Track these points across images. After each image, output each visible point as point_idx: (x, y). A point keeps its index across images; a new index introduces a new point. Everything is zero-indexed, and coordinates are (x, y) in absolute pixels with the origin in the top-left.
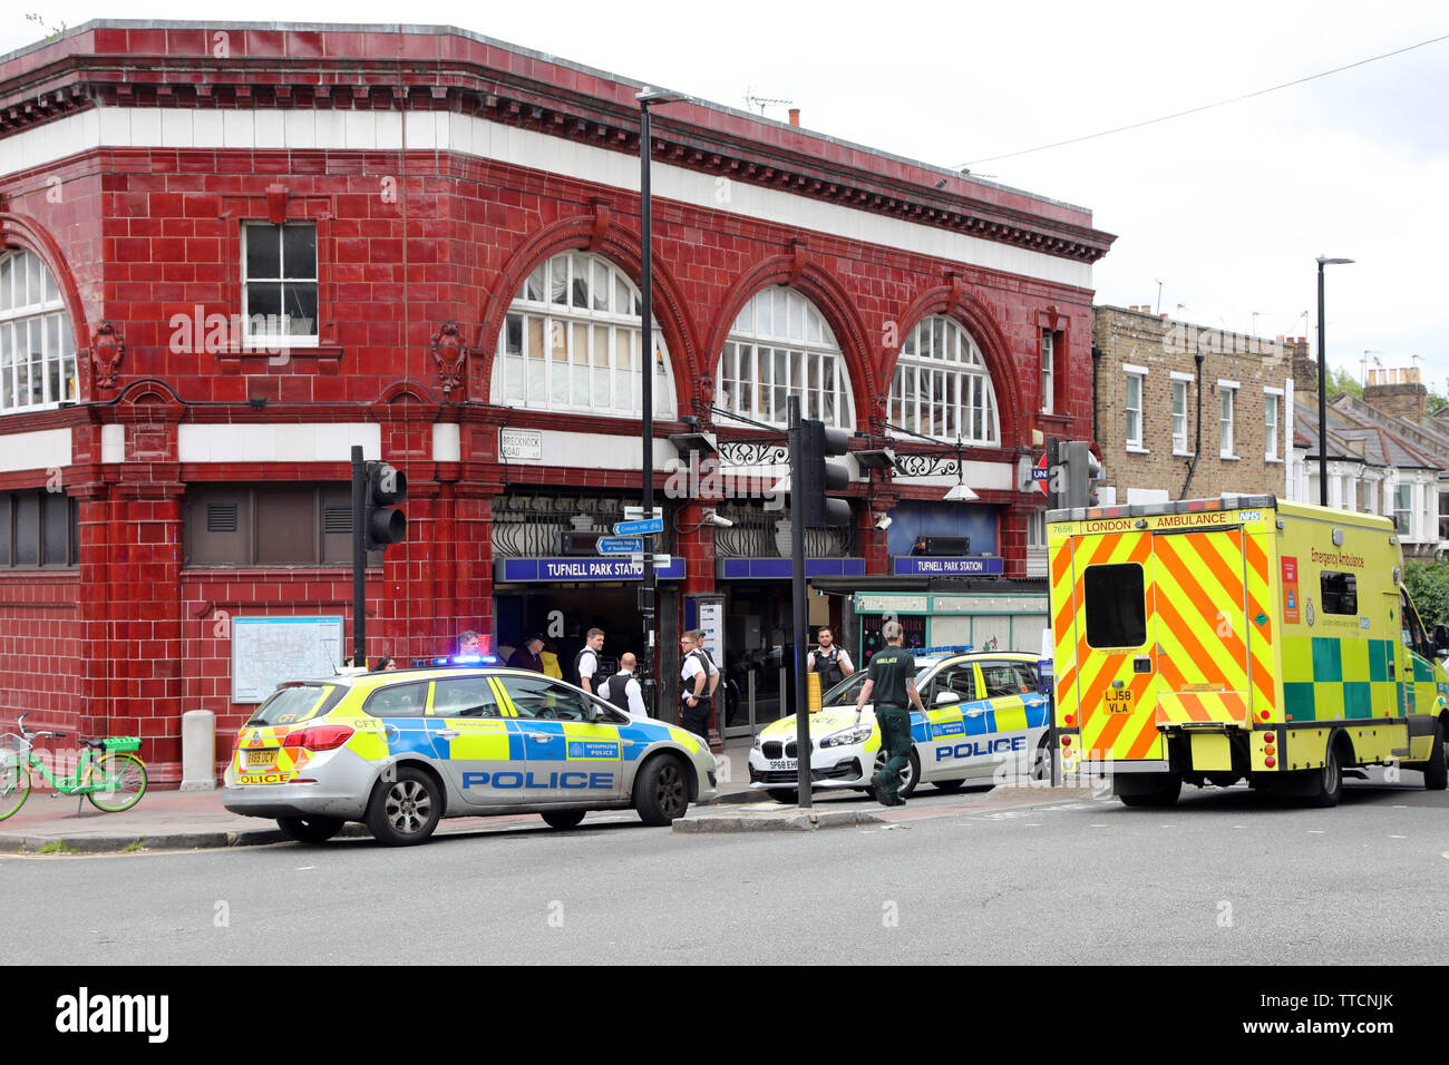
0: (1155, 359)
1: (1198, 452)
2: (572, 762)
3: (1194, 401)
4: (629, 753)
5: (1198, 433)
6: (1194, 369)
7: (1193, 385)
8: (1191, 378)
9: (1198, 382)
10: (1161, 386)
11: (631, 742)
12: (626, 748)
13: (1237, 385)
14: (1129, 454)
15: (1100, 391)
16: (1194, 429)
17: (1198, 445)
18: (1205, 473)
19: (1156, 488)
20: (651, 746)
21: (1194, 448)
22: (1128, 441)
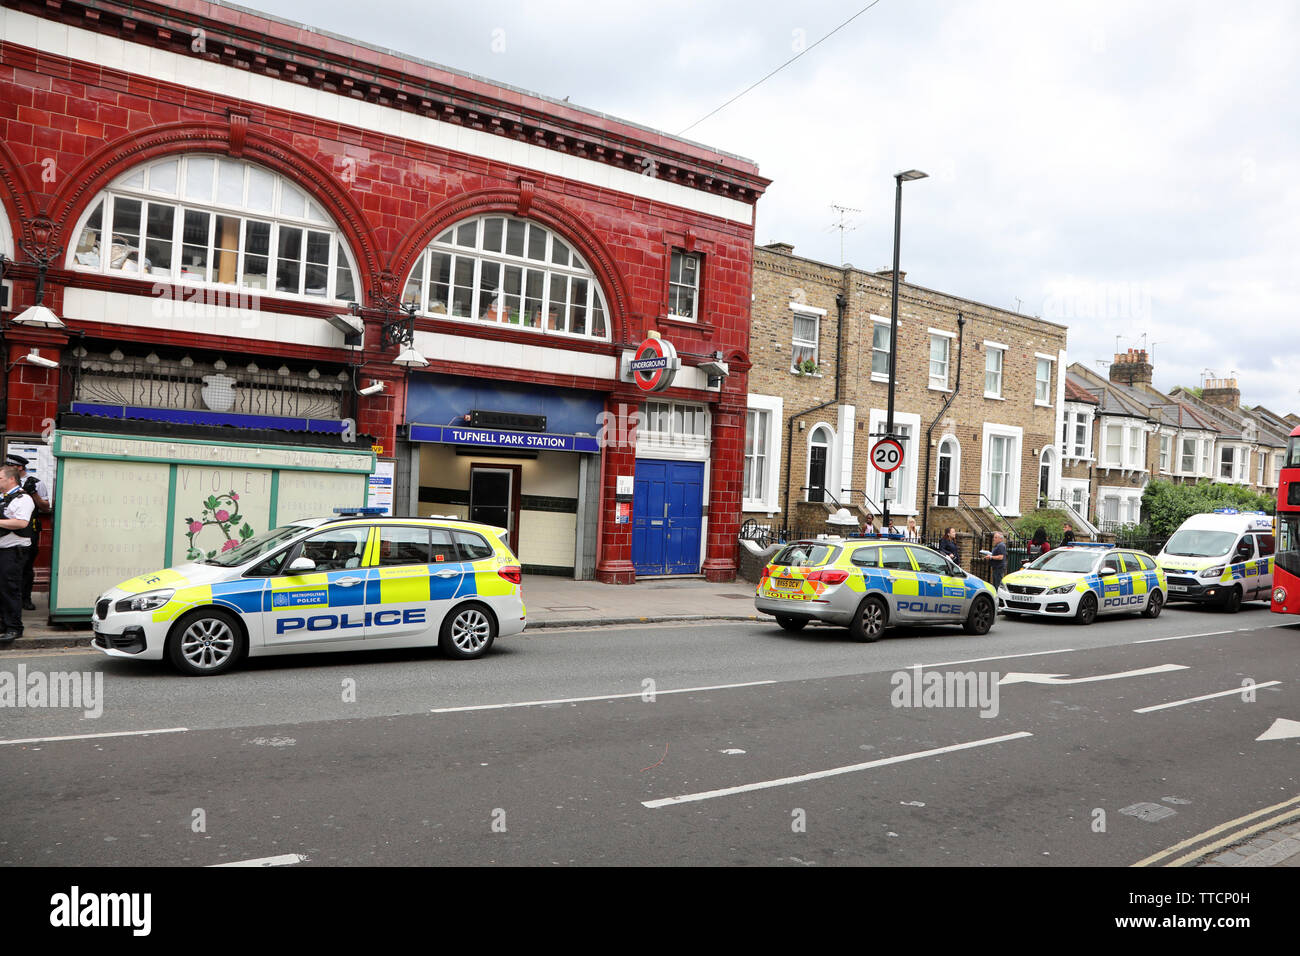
0: (909, 316)
1: (957, 389)
2: (946, 599)
3: (955, 353)
4: (969, 595)
5: (958, 376)
6: (957, 329)
7: (955, 340)
8: (954, 335)
9: (960, 339)
10: (917, 337)
11: (969, 589)
12: (967, 591)
13: (1006, 347)
14: (874, 382)
15: (843, 332)
16: (954, 373)
17: (957, 385)
18: (966, 406)
19: (906, 411)
20: (978, 591)
21: (955, 387)
22: (873, 373)
